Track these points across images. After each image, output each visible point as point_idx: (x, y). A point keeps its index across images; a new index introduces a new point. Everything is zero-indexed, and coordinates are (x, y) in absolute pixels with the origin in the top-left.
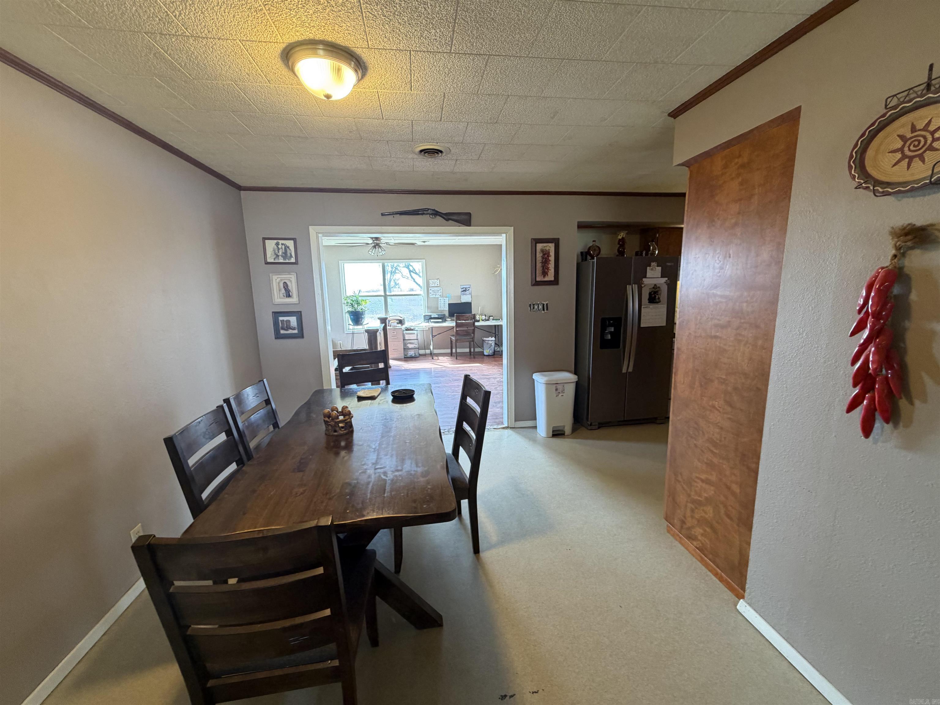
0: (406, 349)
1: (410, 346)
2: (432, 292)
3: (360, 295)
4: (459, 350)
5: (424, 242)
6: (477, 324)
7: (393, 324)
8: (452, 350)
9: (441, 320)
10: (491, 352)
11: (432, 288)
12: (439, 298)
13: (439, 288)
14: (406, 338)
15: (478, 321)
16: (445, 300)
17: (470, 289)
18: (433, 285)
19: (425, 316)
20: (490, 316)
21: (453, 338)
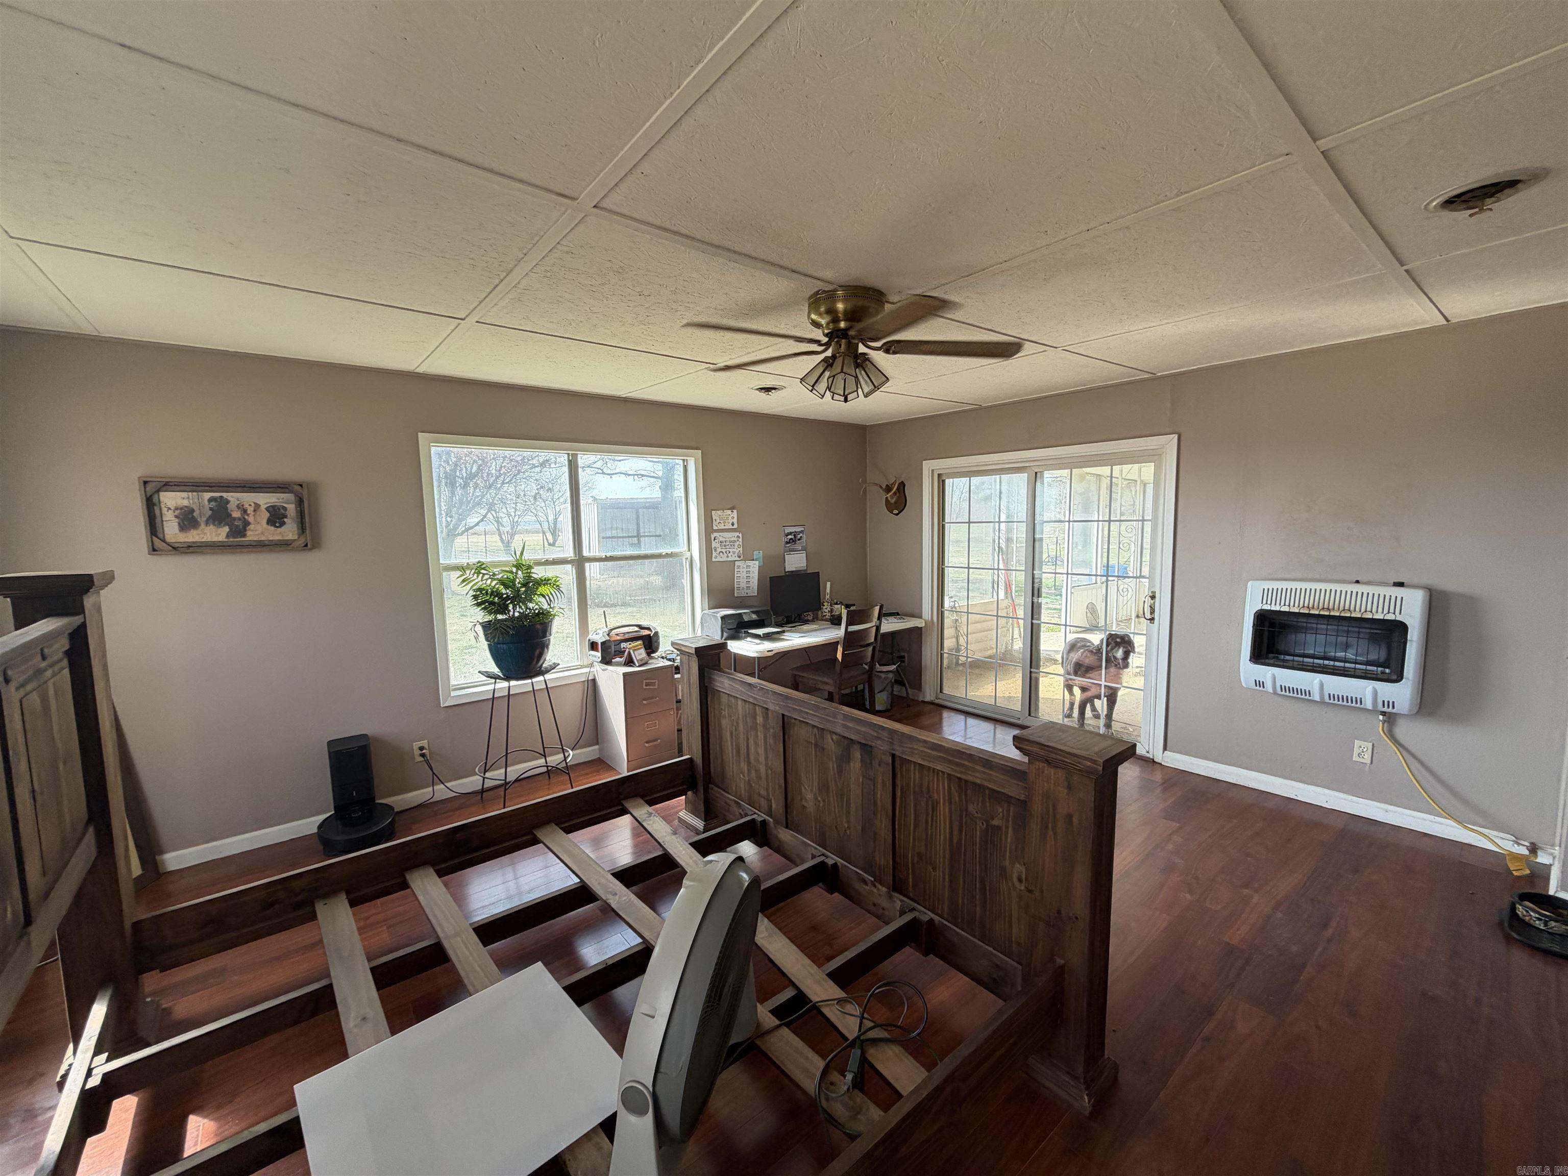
2: (718, 545)
5: (767, 390)
7: (638, 655)
10: (888, 701)
11: (717, 535)
12: (736, 564)
13: (737, 534)
16: (751, 569)
17: (805, 538)
18: (722, 526)
19: (725, 620)
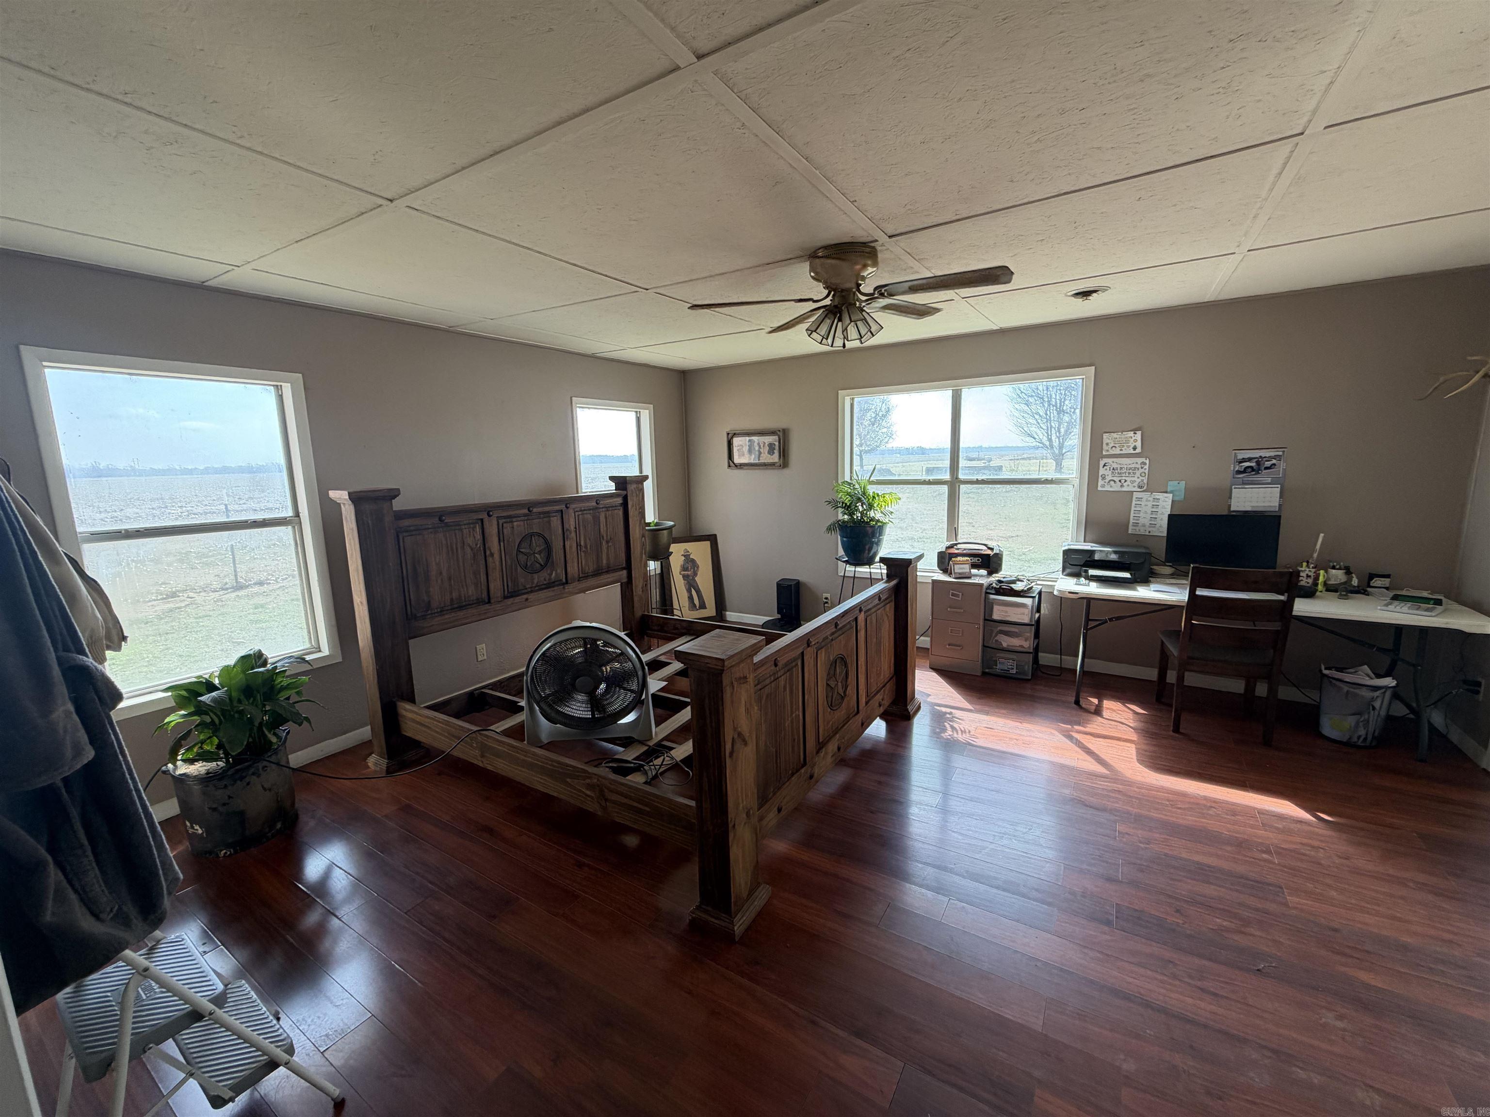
0: (990, 650)
1: (1006, 642)
2: (1109, 472)
3: (872, 479)
4: (1193, 679)
5: (1085, 294)
6: (1302, 607)
7: (958, 569)
8: (1162, 675)
9: (1127, 575)
10: (1362, 732)
11: (1109, 460)
12: (1135, 495)
13: (1140, 460)
14: (996, 617)
15: (1309, 593)
16: (1161, 503)
17: (1282, 465)
18: (1117, 451)
19: (1067, 553)
20: (1372, 576)
21: (1173, 650)
